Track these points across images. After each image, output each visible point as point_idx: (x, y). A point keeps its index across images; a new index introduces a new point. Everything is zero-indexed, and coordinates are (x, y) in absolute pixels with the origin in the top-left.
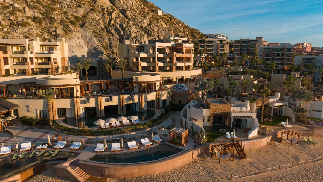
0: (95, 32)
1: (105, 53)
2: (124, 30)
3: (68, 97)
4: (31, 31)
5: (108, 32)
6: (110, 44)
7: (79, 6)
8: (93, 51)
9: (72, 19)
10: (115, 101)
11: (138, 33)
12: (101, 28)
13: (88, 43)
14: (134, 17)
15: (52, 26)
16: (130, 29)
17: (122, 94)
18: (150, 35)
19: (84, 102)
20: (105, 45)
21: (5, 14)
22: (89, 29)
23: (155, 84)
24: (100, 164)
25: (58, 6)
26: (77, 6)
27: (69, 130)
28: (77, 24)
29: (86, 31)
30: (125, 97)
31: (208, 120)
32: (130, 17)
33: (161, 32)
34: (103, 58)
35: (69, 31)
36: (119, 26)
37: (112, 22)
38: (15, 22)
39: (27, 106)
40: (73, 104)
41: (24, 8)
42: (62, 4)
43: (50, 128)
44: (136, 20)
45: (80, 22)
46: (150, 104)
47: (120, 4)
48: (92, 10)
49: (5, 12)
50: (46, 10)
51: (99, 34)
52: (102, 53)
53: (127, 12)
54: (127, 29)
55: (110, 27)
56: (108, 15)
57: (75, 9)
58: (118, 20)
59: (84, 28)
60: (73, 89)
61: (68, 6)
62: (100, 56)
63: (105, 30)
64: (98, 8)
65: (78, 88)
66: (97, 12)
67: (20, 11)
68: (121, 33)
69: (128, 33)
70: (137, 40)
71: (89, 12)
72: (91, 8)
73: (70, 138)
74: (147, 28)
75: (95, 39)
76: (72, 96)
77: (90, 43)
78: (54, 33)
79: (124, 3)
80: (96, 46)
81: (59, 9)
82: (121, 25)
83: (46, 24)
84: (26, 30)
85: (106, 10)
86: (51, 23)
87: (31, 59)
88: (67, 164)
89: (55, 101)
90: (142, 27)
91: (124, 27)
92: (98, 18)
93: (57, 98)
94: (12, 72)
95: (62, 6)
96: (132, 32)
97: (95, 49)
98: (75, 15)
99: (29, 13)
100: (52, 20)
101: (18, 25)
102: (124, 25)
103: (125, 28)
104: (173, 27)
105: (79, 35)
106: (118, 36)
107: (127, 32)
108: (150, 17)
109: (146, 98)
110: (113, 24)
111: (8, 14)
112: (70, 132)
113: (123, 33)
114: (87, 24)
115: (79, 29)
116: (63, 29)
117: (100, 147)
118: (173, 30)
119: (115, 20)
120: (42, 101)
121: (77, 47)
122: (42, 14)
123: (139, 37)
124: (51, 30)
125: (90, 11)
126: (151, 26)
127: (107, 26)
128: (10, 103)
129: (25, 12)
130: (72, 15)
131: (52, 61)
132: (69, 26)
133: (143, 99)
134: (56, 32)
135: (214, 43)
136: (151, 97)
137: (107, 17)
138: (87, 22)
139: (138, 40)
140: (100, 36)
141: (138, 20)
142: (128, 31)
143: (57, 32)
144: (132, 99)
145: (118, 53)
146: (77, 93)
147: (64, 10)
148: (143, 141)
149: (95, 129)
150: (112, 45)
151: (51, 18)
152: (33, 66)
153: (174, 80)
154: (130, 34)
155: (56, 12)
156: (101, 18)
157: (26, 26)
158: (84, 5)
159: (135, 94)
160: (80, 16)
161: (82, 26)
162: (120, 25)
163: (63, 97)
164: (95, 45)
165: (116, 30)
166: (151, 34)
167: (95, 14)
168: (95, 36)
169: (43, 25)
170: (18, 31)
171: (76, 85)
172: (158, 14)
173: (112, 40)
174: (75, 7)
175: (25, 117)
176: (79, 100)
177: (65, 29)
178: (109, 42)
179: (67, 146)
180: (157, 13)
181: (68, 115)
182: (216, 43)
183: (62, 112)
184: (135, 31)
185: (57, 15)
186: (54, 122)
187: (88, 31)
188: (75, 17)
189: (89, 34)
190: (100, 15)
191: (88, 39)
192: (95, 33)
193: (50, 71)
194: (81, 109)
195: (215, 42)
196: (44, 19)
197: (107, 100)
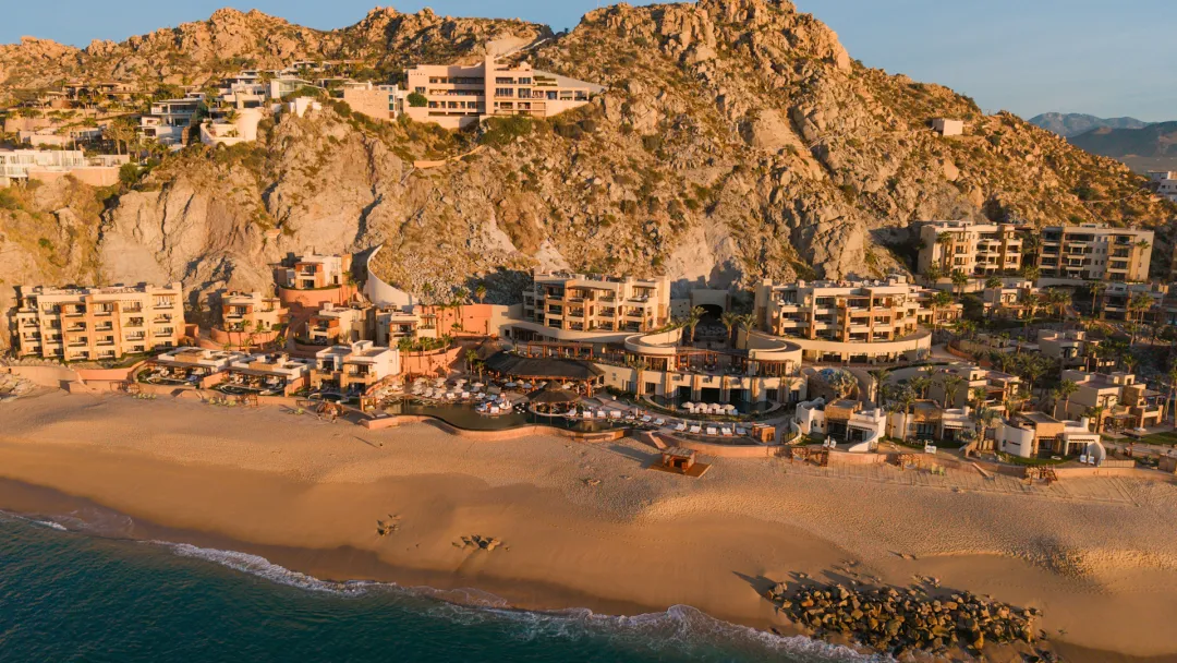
0: (734, 225)
1: (745, 276)
2: (803, 215)
3: (659, 370)
4: (617, 236)
5: (767, 219)
6: (763, 251)
7: (710, 162)
8: (723, 269)
9: (692, 196)
10: (716, 383)
11: (839, 222)
12: (752, 210)
13: (716, 251)
14: (849, 166)
15: (653, 218)
16: (819, 213)
17: (726, 374)
18: (886, 214)
19: (677, 379)
20: (751, 254)
21: (579, 201)
22: (723, 217)
23: (784, 365)
24: (677, 438)
25: (668, 166)
26: (704, 164)
27: (655, 408)
28: (698, 206)
29: (715, 222)
30: (731, 378)
31: (822, 426)
32: (838, 166)
33: (927, 200)
34: (741, 286)
35: (682, 225)
36: (792, 206)
37: (780, 195)
38: (593, 218)
39: (614, 375)
40: (664, 379)
41: (609, 185)
42: (676, 162)
43: (636, 403)
44: (852, 174)
45: (708, 200)
46: (771, 393)
47: (817, 131)
48: (736, 169)
49: (579, 197)
50: (645, 182)
51: (742, 230)
52: (739, 275)
53: (831, 153)
54: (811, 215)
55: (773, 209)
56: (773, 176)
57: (700, 171)
58: (793, 192)
59: (713, 215)
60: (666, 360)
61: (687, 164)
62: (734, 282)
63: (761, 216)
64: (750, 163)
65: (673, 359)
66: (746, 175)
67: (601, 191)
68: (795, 223)
69: (812, 223)
70: (831, 239)
71: (728, 175)
72: (737, 163)
73: (656, 416)
74: (881, 194)
75: (731, 240)
76: (664, 369)
77: (719, 252)
78: (653, 235)
79: (828, 127)
80: (731, 258)
81: (669, 173)
82: (799, 203)
83: (641, 215)
84: (608, 232)
85: (770, 164)
86: (650, 213)
87: (620, 308)
88: (650, 433)
89: (644, 372)
90: (866, 193)
91: (804, 209)
92: (745, 189)
93: (647, 369)
94: (595, 324)
95: (675, 166)
96: (822, 219)
97: (727, 264)
98: (700, 184)
99: (617, 193)
100: (652, 203)
101: (598, 223)
102: (807, 202)
103: (808, 210)
104: (985, 175)
105: (700, 231)
106: (788, 229)
107: (809, 222)
108: (904, 153)
109: (762, 385)
110: (780, 202)
111: (584, 202)
112: (656, 410)
113: (802, 221)
114: (720, 207)
115: (702, 216)
116: (670, 224)
117: (681, 427)
118: (983, 186)
119: (787, 190)
120: (629, 371)
121: (692, 261)
122: (637, 193)
123: (838, 233)
124: (650, 228)
125: (733, 172)
126: (898, 186)
127: (765, 204)
128: (597, 368)
129: (608, 194)
130: (693, 185)
131: (646, 311)
132: (681, 214)
133: (757, 386)
134: (657, 232)
135: (1095, 239)
136: (773, 383)
137: (767, 187)
138: (722, 200)
139: (834, 239)
140: (743, 234)
141: (856, 174)
142: (813, 217)
143: (660, 233)
144: (739, 382)
145: (776, 273)
146: (671, 366)
147: (679, 174)
148: (724, 430)
149: (683, 412)
150: (768, 254)
151: (651, 199)
152: (621, 318)
153: (844, 358)
154: (816, 225)
155: (662, 183)
156: (753, 188)
157: (608, 225)
158: (721, 157)
159: (747, 376)
160: (709, 186)
161: (709, 210)
162: (796, 202)
163: (653, 369)
164: (730, 255)
165: (787, 214)
166: (890, 212)
167: (741, 180)
168: (732, 234)
169: (637, 217)
170: (598, 236)
171: (670, 355)
172: (945, 134)
173: (768, 243)
174: (702, 164)
175: (610, 386)
176: (672, 375)
177: (674, 222)
178: (760, 248)
179: (651, 421)
180: (941, 132)
181: (658, 392)
182: (1103, 240)
183: (651, 387)
184: (831, 217)
185: (663, 193)
186: (641, 397)
187: (721, 223)
188: (699, 188)
189: (722, 229)
190: (752, 180)
191: (717, 241)
192: (735, 227)
193: (641, 326)
194: (673, 386)
195: (1099, 238)
196: (639, 202)
197: (705, 381)
